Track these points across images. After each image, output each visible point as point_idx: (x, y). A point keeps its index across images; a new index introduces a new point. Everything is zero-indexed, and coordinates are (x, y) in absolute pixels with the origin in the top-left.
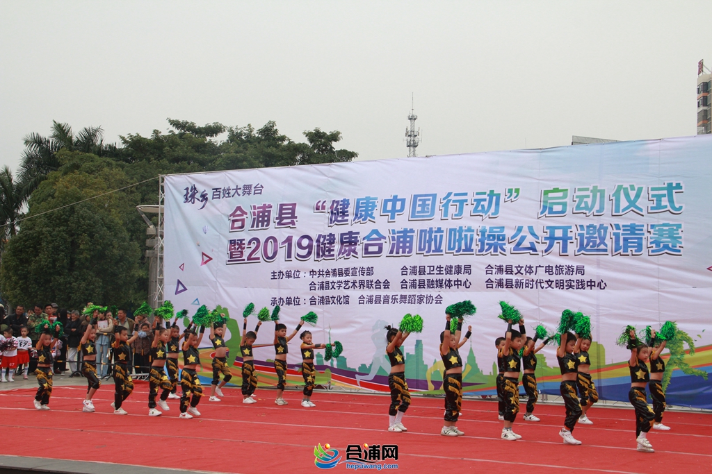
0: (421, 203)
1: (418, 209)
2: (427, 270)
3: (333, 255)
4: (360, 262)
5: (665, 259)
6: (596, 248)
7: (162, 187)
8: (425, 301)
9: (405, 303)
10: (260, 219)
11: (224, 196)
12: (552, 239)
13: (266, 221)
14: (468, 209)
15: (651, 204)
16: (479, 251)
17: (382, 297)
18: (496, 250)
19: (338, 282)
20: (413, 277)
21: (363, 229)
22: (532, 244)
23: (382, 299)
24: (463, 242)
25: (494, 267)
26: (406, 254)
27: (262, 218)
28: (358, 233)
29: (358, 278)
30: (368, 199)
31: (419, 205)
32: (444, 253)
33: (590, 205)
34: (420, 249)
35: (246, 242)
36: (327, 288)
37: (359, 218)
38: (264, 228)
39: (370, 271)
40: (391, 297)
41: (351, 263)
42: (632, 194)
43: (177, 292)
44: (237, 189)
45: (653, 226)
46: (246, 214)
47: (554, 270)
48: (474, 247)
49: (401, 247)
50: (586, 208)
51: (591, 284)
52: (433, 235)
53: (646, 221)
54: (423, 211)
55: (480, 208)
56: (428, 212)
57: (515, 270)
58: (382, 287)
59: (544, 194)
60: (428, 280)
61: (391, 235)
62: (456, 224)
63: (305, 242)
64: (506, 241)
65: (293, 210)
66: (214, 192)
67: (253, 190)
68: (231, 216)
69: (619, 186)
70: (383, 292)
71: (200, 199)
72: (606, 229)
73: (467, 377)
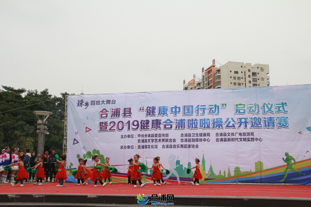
0: (187, 109)
1: (186, 111)
2: (192, 135)
3: (149, 129)
4: (162, 131)
5: (283, 130)
6: (258, 126)
7: (67, 101)
8: (191, 147)
9: (183, 148)
10: (115, 114)
11: (97, 104)
12: (241, 123)
13: (118, 115)
14: (207, 112)
15: (276, 110)
16: (213, 128)
17: (173, 145)
18: (219, 127)
19: (152, 140)
20: (186, 138)
21: (163, 119)
22: (233, 124)
23: (173, 146)
24: (206, 124)
25: (219, 133)
26: (183, 129)
27: (116, 113)
28: (161, 120)
29: (161, 138)
30: (164, 107)
31: (186, 110)
32: (198, 128)
33: (254, 110)
34: (188, 127)
35: (109, 123)
36: (146, 142)
37: (161, 114)
38: (117, 117)
39: (167, 135)
40: (176, 145)
41: (158, 132)
42: (269, 106)
43: (74, 144)
44: (103, 101)
45: (278, 118)
46: (108, 111)
47: (242, 134)
48: (210, 126)
49: (180, 126)
50: (253, 111)
51: (257, 139)
52: (194, 121)
53: (275, 116)
54: (188, 112)
55: (211, 111)
56: (190, 113)
57: (227, 135)
58: (172, 141)
59: (236, 106)
60: (192, 139)
61: (176, 121)
62: (203, 118)
63: (136, 123)
64: (223, 124)
65: (130, 112)
66: (91, 102)
67: (111, 102)
68: (100, 112)
69: (264, 103)
70: (173, 143)
71: (85, 105)
72: (261, 119)
73: (209, 176)
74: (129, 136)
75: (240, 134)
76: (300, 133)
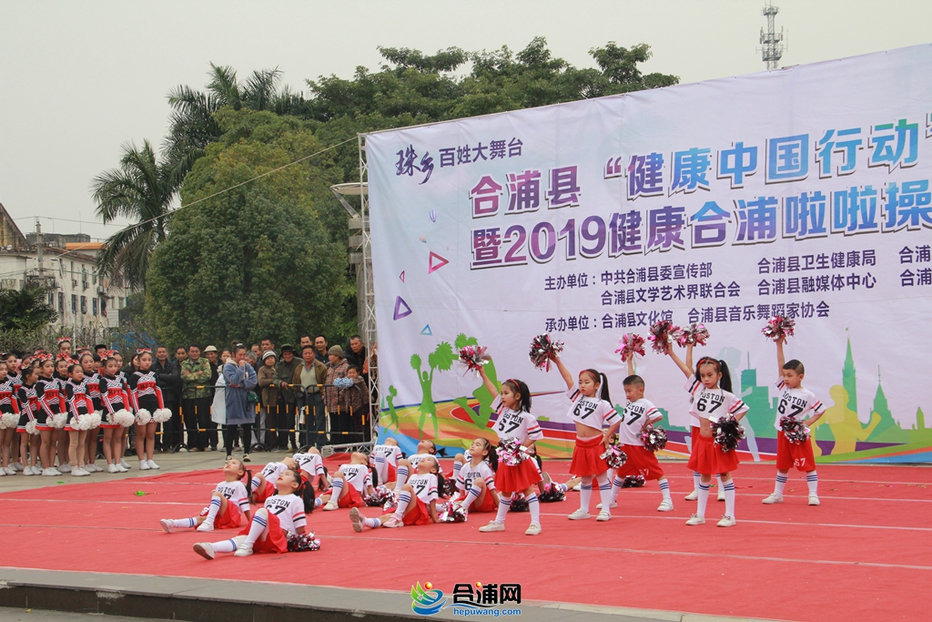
0: (783, 152)
1: (781, 163)
2: (802, 263)
3: (639, 247)
4: (688, 255)
7: (364, 153)
8: (800, 312)
9: (766, 318)
13: (532, 198)
14: (863, 156)
16: (888, 225)
17: (728, 310)
18: (915, 222)
19: (650, 290)
20: (779, 276)
21: (691, 203)
23: (728, 314)
24: (859, 213)
25: (914, 250)
26: (766, 240)
27: (526, 194)
28: (682, 209)
29: (687, 282)
30: (694, 151)
31: (781, 157)
32: (828, 233)
34: (789, 230)
35: (502, 233)
36: (631, 300)
37: (682, 185)
38: (531, 209)
39: (706, 269)
40: (742, 309)
41: (672, 257)
43: (397, 316)
44: (480, 149)
46: (500, 188)
48: (878, 219)
49: (756, 229)
52: (809, 204)
54: (788, 166)
55: (884, 152)
56: (797, 167)
58: (727, 294)
60: (805, 279)
61: (739, 209)
62: (844, 184)
63: (593, 228)
65: (573, 183)
66: (442, 155)
67: (507, 149)
68: (473, 192)
70: (728, 302)
71: (422, 167)
73: (874, 433)
74: (572, 281)
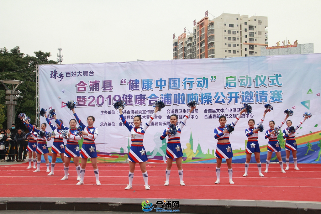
0: (173, 82)
1: (173, 85)
2: (179, 111)
3: (132, 104)
4: (147, 107)
5: (276, 105)
6: (249, 101)
7: (38, 71)
11: (73, 75)
12: (231, 98)
13: (97, 88)
14: (195, 85)
16: (201, 103)
18: (208, 103)
21: (148, 94)
22: (223, 100)
23: (158, 124)
25: (208, 110)
26: (169, 105)
27: (95, 86)
28: (145, 95)
29: (146, 115)
30: (148, 80)
31: (172, 83)
32: (185, 104)
33: (246, 84)
34: (175, 103)
35: (87, 98)
36: (129, 118)
37: (145, 88)
39: (152, 111)
40: (162, 123)
41: (142, 108)
42: (262, 79)
44: (80, 73)
45: (271, 92)
46: (86, 85)
47: (232, 111)
48: (199, 102)
49: (166, 102)
50: (244, 84)
51: (248, 115)
52: (180, 96)
53: (268, 89)
54: (174, 86)
55: (200, 85)
56: (177, 86)
57: (216, 111)
59: (226, 79)
60: (179, 116)
61: (161, 96)
62: (190, 92)
63: (117, 98)
64: (212, 99)
65: (110, 85)
66: (66, 74)
67: (89, 74)
68: (77, 85)
69: (257, 75)
70: (158, 121)
71: (59, 76)
72: (253, 93)
73: (197, 155)
74: (110, 112)
75: (230, 110)
76: (294, 108)
